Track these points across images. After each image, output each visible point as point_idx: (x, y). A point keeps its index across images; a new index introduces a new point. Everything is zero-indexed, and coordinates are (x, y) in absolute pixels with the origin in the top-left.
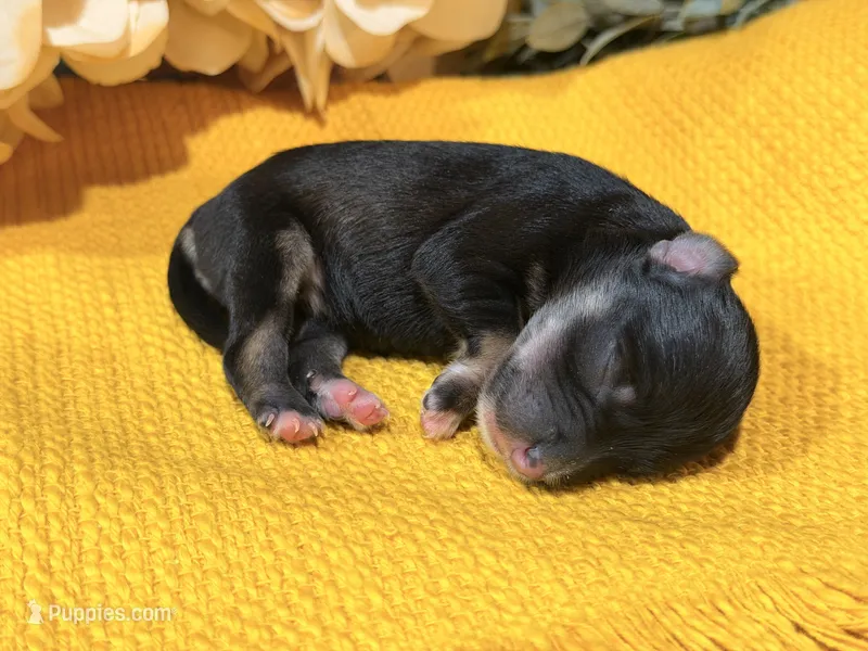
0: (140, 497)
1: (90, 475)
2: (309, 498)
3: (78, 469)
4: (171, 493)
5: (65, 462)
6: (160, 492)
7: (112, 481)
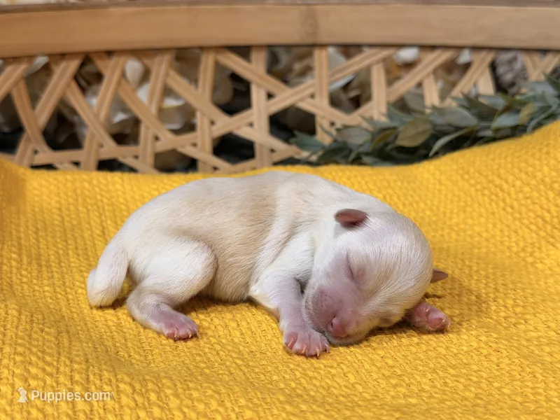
0: (210, 408)
1: (177, 395)
2: (314, 407)
3: (168, 392)
4: (228, 404)
5: (159, 387)
6: (221, 403)
7: (190, 397)
